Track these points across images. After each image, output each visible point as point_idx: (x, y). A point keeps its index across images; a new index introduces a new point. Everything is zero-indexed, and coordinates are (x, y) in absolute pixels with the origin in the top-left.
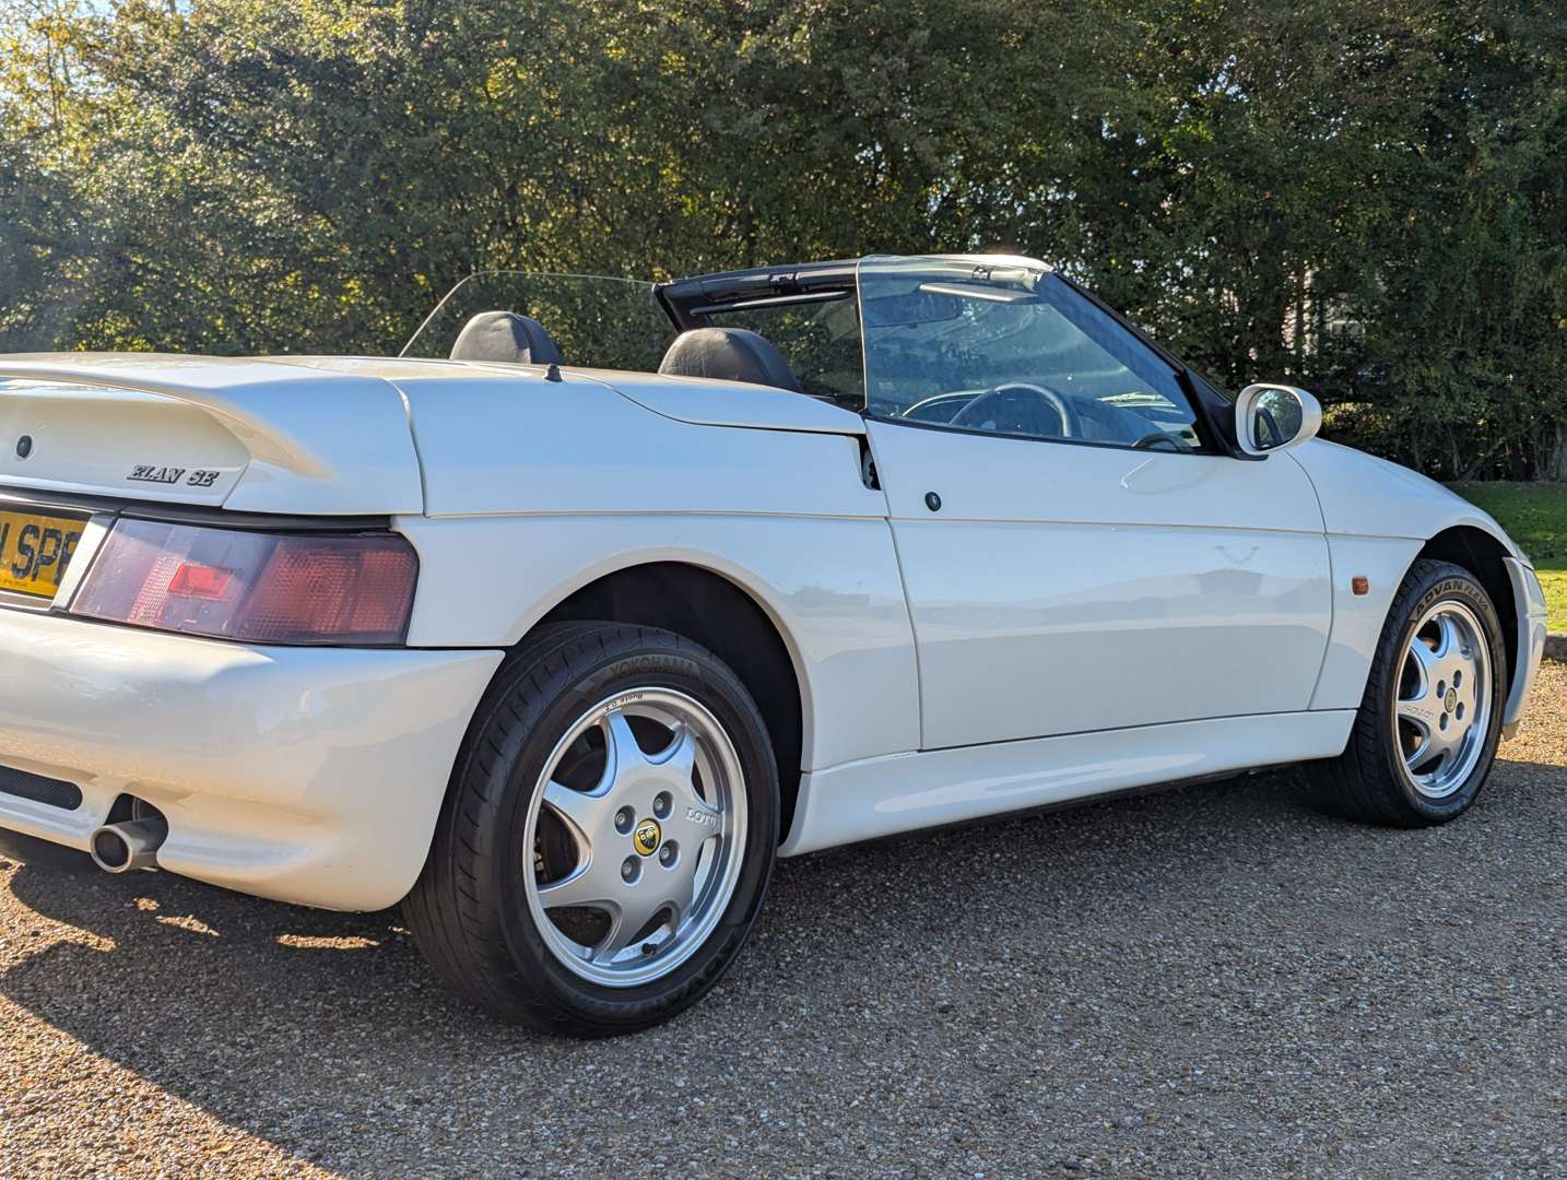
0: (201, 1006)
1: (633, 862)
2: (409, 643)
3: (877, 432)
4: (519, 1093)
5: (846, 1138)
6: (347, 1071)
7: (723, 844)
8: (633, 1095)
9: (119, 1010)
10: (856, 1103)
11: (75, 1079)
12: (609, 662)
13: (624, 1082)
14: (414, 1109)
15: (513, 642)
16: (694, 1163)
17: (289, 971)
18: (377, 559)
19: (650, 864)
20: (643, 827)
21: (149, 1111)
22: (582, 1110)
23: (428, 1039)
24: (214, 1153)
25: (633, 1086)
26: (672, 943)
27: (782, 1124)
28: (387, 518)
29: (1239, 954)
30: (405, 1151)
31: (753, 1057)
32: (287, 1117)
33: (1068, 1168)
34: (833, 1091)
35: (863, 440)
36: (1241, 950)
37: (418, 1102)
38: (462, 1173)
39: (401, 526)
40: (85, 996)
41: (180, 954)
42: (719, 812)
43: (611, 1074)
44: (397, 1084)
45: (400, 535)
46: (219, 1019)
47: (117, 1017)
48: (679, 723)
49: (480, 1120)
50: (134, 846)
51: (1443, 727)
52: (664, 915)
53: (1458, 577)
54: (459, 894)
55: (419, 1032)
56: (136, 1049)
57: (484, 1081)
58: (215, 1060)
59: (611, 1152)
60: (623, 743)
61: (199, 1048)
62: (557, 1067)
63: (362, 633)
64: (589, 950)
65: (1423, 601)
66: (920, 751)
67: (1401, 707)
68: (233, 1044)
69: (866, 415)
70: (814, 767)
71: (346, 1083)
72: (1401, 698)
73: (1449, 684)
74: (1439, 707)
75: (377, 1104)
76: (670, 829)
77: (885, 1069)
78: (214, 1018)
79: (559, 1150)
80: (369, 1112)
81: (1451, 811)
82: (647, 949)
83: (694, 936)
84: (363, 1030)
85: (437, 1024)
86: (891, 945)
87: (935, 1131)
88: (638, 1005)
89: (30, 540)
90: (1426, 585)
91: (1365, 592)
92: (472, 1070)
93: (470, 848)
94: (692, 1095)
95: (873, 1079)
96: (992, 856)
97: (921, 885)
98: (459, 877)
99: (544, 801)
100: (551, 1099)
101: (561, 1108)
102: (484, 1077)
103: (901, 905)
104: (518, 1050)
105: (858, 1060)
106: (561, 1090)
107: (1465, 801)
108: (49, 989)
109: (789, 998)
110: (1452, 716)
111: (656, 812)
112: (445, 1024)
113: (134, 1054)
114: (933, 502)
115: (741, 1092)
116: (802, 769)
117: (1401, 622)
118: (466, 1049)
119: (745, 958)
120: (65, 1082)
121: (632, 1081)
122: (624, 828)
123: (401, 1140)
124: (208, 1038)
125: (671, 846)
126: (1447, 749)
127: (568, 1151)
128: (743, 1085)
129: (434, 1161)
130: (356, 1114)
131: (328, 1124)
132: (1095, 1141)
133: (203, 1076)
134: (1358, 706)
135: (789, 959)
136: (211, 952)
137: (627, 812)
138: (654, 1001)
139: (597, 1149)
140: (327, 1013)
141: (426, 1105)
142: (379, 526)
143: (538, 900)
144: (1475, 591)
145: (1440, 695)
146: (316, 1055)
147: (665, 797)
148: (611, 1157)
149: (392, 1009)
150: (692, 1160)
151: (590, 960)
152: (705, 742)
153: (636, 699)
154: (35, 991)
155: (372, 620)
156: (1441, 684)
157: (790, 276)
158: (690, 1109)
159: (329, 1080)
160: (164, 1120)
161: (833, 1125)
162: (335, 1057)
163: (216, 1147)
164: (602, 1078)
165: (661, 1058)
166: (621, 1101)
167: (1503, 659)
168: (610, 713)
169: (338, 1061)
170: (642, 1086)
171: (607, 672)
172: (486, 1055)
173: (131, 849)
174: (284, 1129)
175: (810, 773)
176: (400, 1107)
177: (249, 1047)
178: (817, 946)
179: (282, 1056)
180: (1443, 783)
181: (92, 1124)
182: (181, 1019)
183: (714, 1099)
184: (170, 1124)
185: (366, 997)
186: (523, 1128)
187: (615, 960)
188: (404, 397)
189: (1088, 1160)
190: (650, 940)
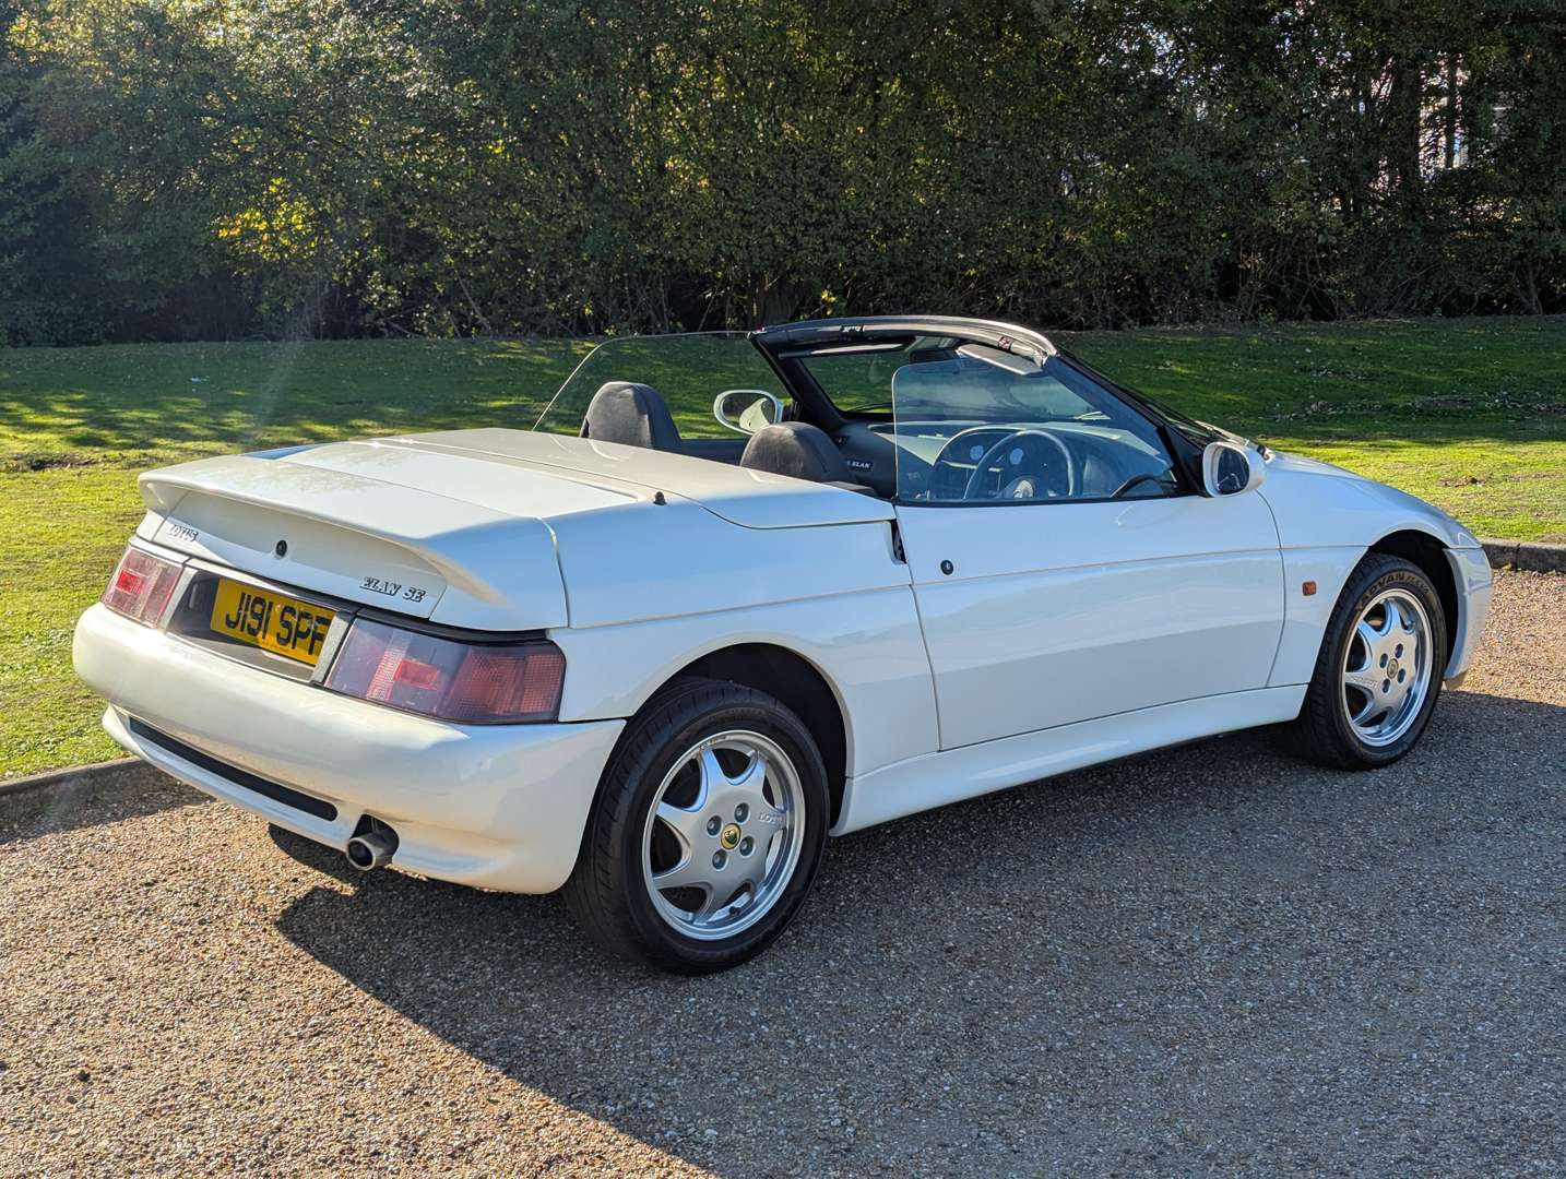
0: (420, 946)
1: (721, 854)
2: (561, 720)
3: (905, 514)
4: (642, 1021)
5: (861, 1058)
6: (525, 1002)
7: (788, 836)
8: (720, 1023)
9: (364, 950)
10: (872, 1030)
11: (342, 1008)
12: (699, 718)
13: (715, 1011)
14: (571, 1034)
15: (632, 714)
16: (757, 1078)
17: (480, 914)
18: (537, 660)
19: (733, 853)
20: (727, 830)
21: (394, 1034)
22: (685, 1034)
23: (580, 976)
24: (439, 1067)
25: (721, 1015)
26: (751, 906)
27: (820, 1047)
28: (542, 632)
29: (1180, 899)
30: (566, 1067)
31: (806, 992)
32: (485, 1039)
33: (1008, 1083)
34: (858, 1020)
35: (894, 523)
36: (1182, 896)
37: (574, 1028)
38: (603, 1085)
39: (553, 637)
40: (339, 937)
41: (401, 898)
42: (784, 812)
43: (707, 1006)
44: (559, 1013)
45: (552, 642)
46: (434, 958)
47: (363, 956)
48: (753, 751)
49: (615, 1043)
50: (376, 853)
51: (1385, 690)
52: (745, 887)
53: (1401, 570)
54: (600, 886)
55: (574, 970)
56: (380, 983)
57: (619, 1011)
58: (434, 992)
59: (702, 1068)
60: (712, 770)
61: (422, 983)
62: (669, 999)
63: (529, 714)
64: (691, 914)
65: (1368, 594)
66: (940, 751)
67: (1348, 677)
68: (446, 980)
69: (897, 502)
70: (855, 774)
71: (525, 1012)
72: (1348, 670)
73: (1391, 656)
74: (1382, 674)
75: (546, 1029)
76: (747, 828)
77: (898, 1002)
78: (431, 956)
79: (668, 1066)
80: (541, 1036)
81: (1393, 755)
82: (733, 910)
83: (768, 900)
84: (535, 967)
85: (586, 963)
86: (921, 890)
87: (924, 1053)
88: (727, 952)
89: (288, 617)
90: (1370, 580)
91: (1314, 593)
92: (611, 1002)
93: (606, 853)
94: (761, 1023)
95: (888, 1010)
96: (1014, 803)
97: (954, 831)
98: (599, 872)
99: (657, 818)
100: (664, 1026)
101: (670, 1034)
102: (619, 1007)
103: (935, 851)
104: (642, 985)
105: (881, 994)
106: (671, 1019)
107: (1406, 747)
108: (312, 931)
109: (838, 940)
110: (1394, 681)
111: (737, 818)
112: (592, 962)
113: (378, 988)
114: (947, 568)
115: (794, 1020)
116: (847, 775)
117: (1348, 612)
118: (606, 984)
119: (810, 902)
120: (335, 1010)
121: (720, 1011)
122: (713, 832)
123: (563, 1058)
124: (428, 974)
125: (749, 840)
126: (1390, 708)
127: (674, 1068)
128: (797, 1014)
129: (584, 1074)
130: (532, 1038)
131: (514, 1045)
132: (1031, 1062)
133: (427, 1005)
134: (1309, 681)
135: (842, 904)
136: (422, 897)
137: (716, 820)
138: (738, 948)
139: (693, 1066)
140: (509, 953)
141: (580, 1031)
142: (538, 638)
143: (653, 883)
144: (1417, 578)
145: (1382, 665)
146: (503, 988)
147: (744, 807)
148: (702, 1072)
149: (555, 949)
150: (756, 1075)
151: (691, 922)
152: (772, 763)
153: (720, 740)
154: (302, 932)
155: (534, 704)
156: (1384, 657)
157: (858, 329)
158: (758, 1034)
159: (512, 1009)
160: (404, 1042)
161: (854, 1048)
162: (516, 990)
163: (441, 1063)
164: (699, 1009)
165: (741, 992)
166: (712, 1028)
167: (1443, 630)
168: (703, 751)
169: (518, 993)
170: (727, 1016)
171: (699, 724)
172: (620, 989)
173: (374, 855)
174: (485, 1049)
175: (852, 778)
176: (562, 1032)
177: (456, 981)
178: (865, 891)
179: (479, 989)
180: (1387, 733)
181: (357, 1044)
182: (407, 957)
183: (775, 1027)
184: (409, 1045)
185: (536, 939)
186: (644, 1050)
187: (710, 920)
188: (553, 533)
189: (1023, 1077)
190: (736, 904)
